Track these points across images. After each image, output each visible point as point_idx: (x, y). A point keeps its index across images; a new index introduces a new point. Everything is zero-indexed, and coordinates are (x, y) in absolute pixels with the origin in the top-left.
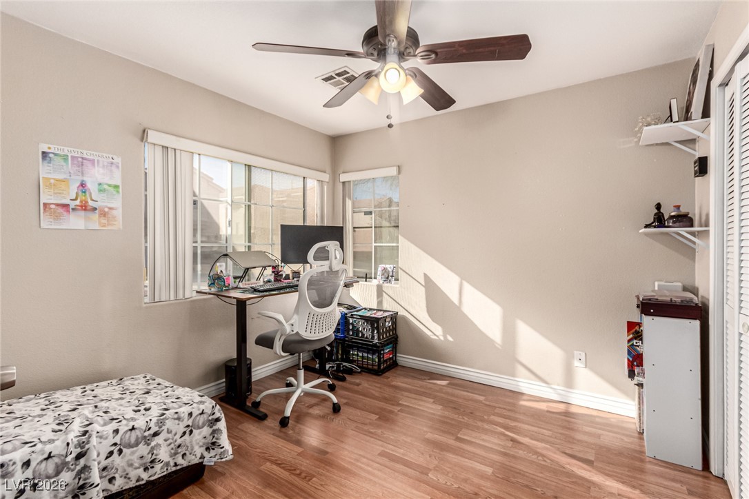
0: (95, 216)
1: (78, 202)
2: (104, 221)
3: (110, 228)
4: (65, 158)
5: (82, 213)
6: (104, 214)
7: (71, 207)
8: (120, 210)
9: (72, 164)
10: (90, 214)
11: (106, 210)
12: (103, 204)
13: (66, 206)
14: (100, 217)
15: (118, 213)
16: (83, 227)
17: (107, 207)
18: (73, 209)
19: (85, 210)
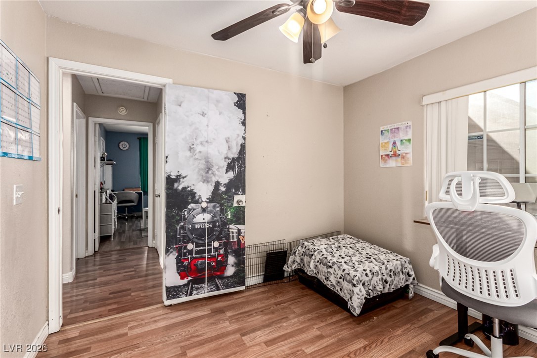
0: (399, 159)
1: (392, 153)
2: (403, 161)
3: (406, 165)
4: (388, 131)
5: (394, 158)
6: (403, 158)
7: (390, 155)
8: (411, 154)
9: (391, 133)
10: (397, 158)
11: (404, 155)
12: (403, 152)
13: (388, 155)
14: (401, 159)
15: (410, 156)
16: (395, 166)
17: (404, 153)
18: (391, 156)
19: (395, 156)
